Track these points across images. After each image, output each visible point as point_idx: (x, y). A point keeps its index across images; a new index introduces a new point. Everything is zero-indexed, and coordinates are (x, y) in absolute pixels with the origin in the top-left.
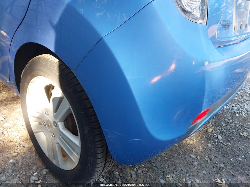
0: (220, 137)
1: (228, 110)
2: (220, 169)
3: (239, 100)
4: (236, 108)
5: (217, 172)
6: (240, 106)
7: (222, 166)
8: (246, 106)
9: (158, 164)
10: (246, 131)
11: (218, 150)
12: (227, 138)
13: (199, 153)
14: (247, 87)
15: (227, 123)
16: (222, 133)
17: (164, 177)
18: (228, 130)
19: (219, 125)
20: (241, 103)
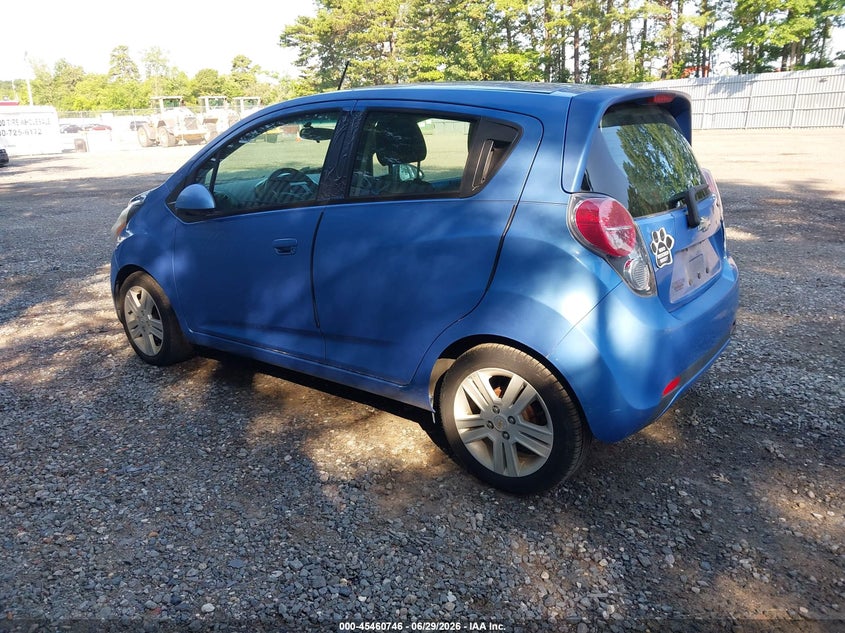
0: (712, 430)
1: (721, 391)
2: (716, 465)
3: (742, 372)
4: (735, 386)
5: (711, 469)
6: (743, 382)
7: (718, 461)
8: (754, 381)
9: (630, 470)
10: (753, 417)
11: (711, 446)
12: (723, 430)
13: (683, 452)
14: (757, 347)
15: (722, 411)
16: (715, 424)
17: (642, 480)
18: (725, 420)
19: (709, 415)
20: (745, 376)
